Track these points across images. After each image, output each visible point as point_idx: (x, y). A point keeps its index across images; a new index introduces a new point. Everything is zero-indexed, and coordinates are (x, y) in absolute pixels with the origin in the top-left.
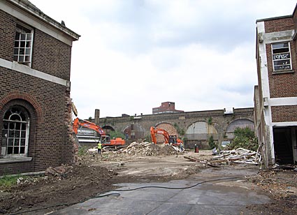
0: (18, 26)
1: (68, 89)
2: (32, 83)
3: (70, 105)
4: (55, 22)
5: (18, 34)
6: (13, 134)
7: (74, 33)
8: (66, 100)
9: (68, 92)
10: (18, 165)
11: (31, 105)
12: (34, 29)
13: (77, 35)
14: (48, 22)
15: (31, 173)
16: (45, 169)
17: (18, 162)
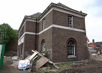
0: (69, 16)
1: (85, 33)
2: (74, 33)
3: (87, 39)
4: (79, 12)
5: (69, 18)
6: (70, 49)
7: (85, 14)
8: (85, 37)
9: (85, 34)
10: (73, 59)
11: (75, 40)
12: (73, 15)
13: (86, 14)
14: (76, 12)
15: (77, 62)
16: (81, 61)
17: (73, 58)
